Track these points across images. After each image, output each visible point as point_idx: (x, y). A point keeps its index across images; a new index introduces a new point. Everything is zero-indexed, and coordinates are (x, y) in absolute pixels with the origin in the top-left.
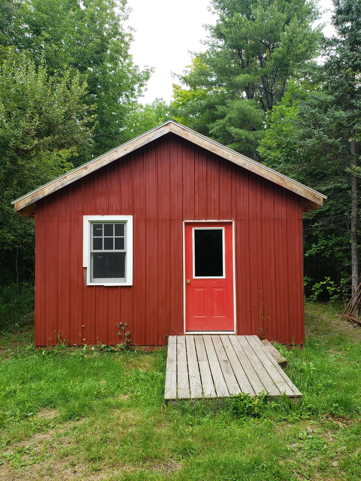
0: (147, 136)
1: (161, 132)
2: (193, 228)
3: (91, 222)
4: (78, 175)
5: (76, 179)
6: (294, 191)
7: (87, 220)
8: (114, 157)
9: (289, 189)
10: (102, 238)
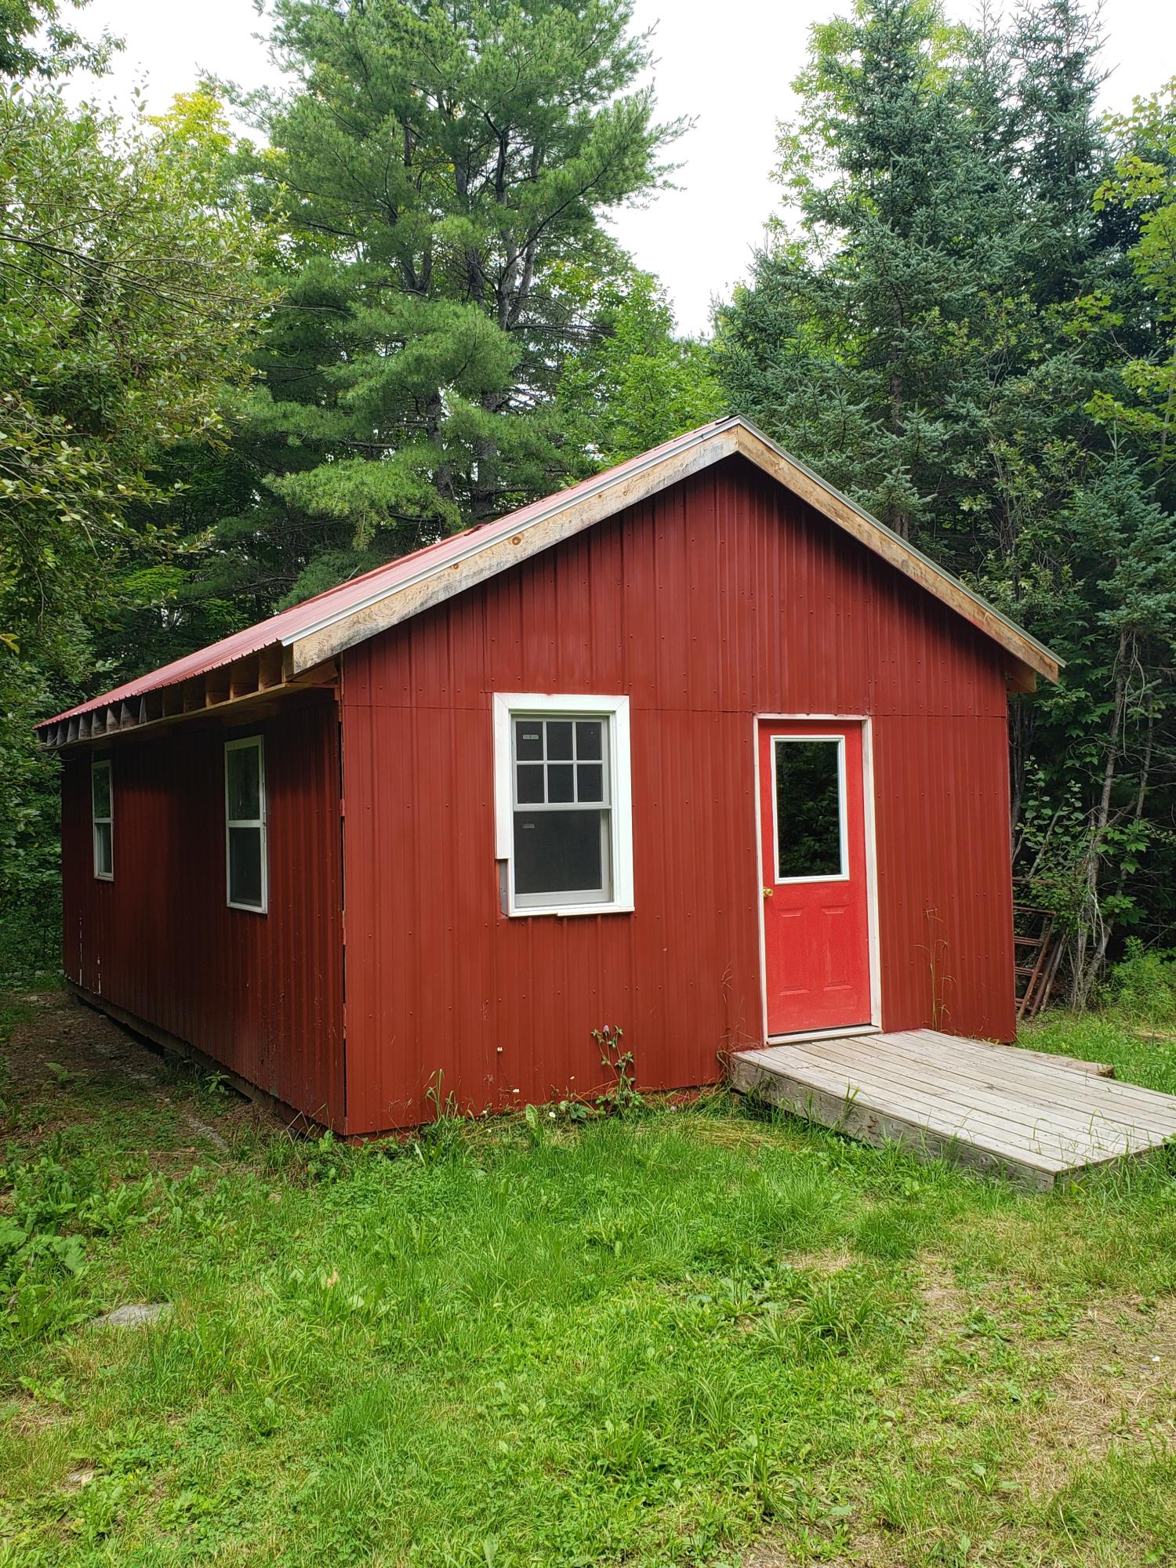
0: (680, 457)
1: (715, 448)
2: (772, 737)
3: (515, 714)
4: (494, 562)
5: (487, 575)
6: (1003, 643)
7: (505, 706)
8: (593, 512)
9: (996, 638)
10: (542, 766)
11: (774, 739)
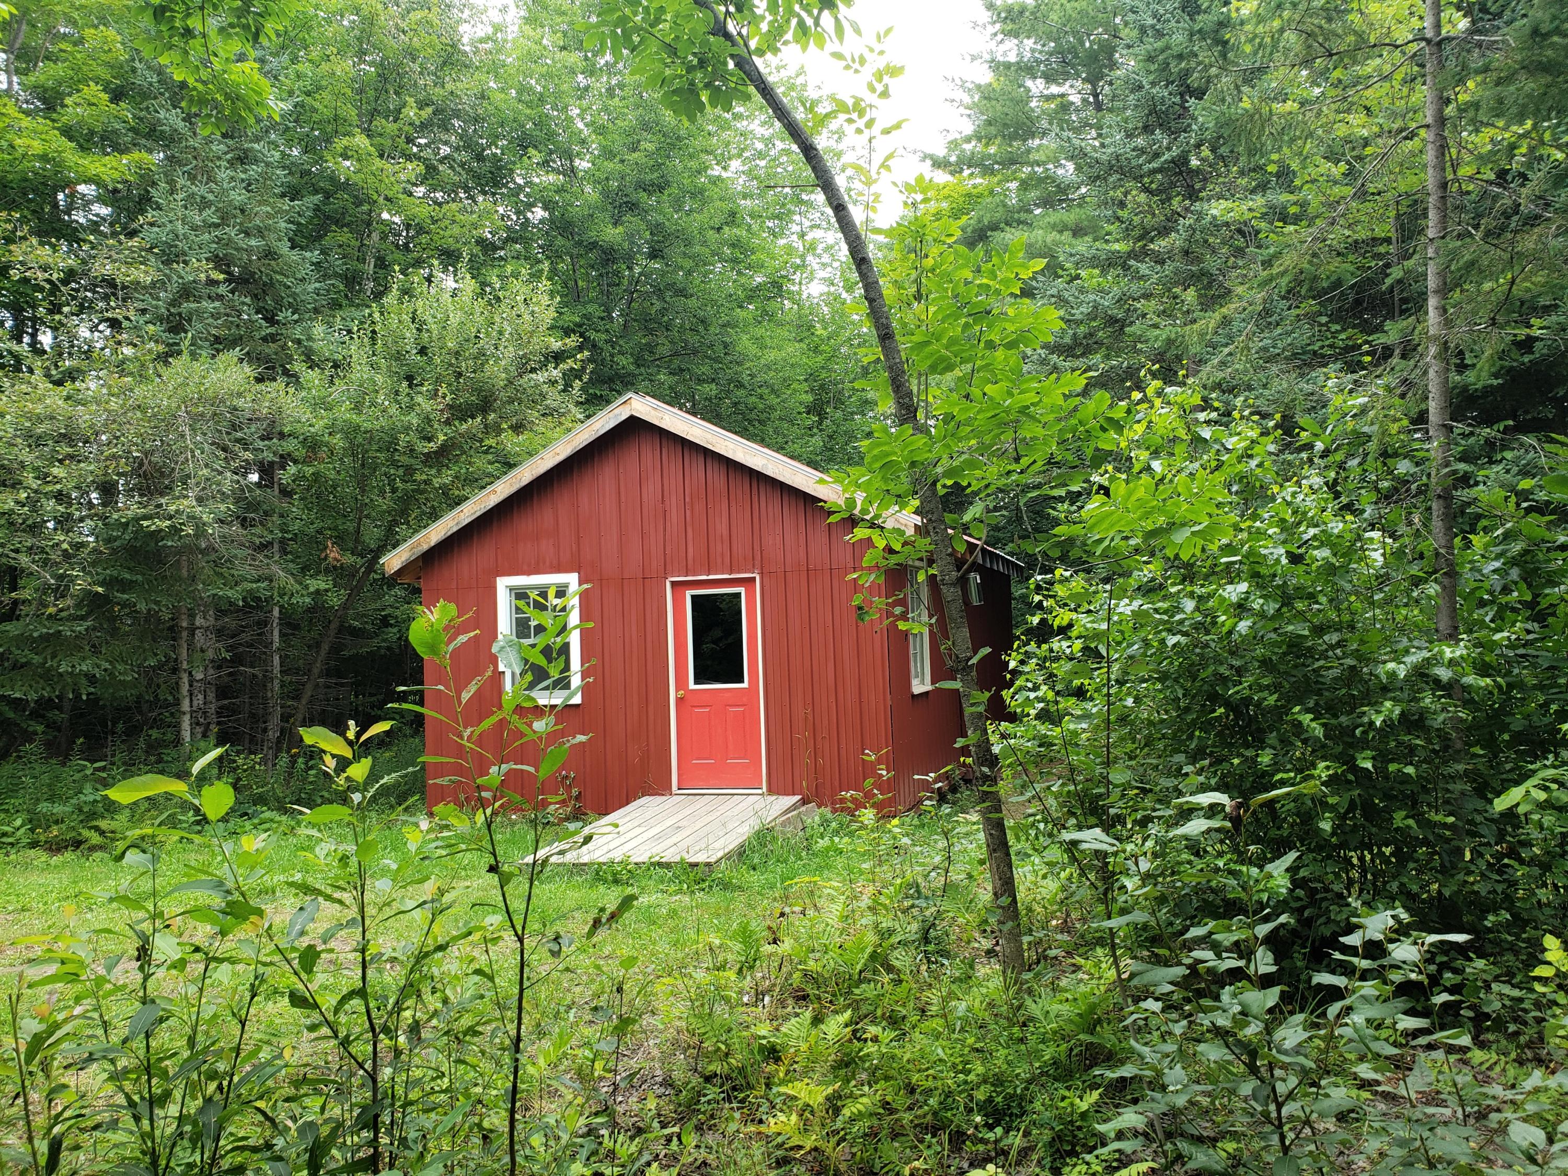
0: (593, 426)
1: (616, 416)
2: (687, 592)
3: (511, 589)
4: (482, 507)
5: (478, 514)
7: (503, 584)
8: (539, 469)
10: (529, 617)
11: (689, 593)
